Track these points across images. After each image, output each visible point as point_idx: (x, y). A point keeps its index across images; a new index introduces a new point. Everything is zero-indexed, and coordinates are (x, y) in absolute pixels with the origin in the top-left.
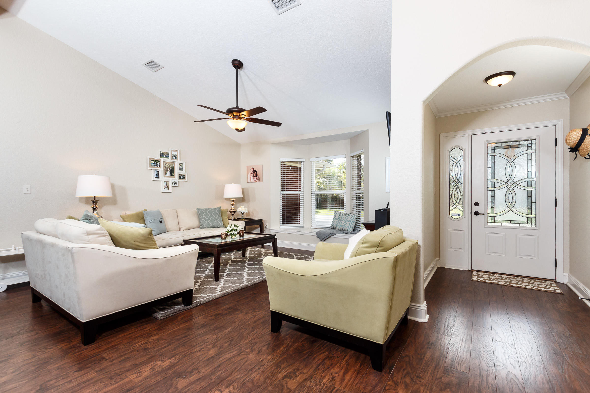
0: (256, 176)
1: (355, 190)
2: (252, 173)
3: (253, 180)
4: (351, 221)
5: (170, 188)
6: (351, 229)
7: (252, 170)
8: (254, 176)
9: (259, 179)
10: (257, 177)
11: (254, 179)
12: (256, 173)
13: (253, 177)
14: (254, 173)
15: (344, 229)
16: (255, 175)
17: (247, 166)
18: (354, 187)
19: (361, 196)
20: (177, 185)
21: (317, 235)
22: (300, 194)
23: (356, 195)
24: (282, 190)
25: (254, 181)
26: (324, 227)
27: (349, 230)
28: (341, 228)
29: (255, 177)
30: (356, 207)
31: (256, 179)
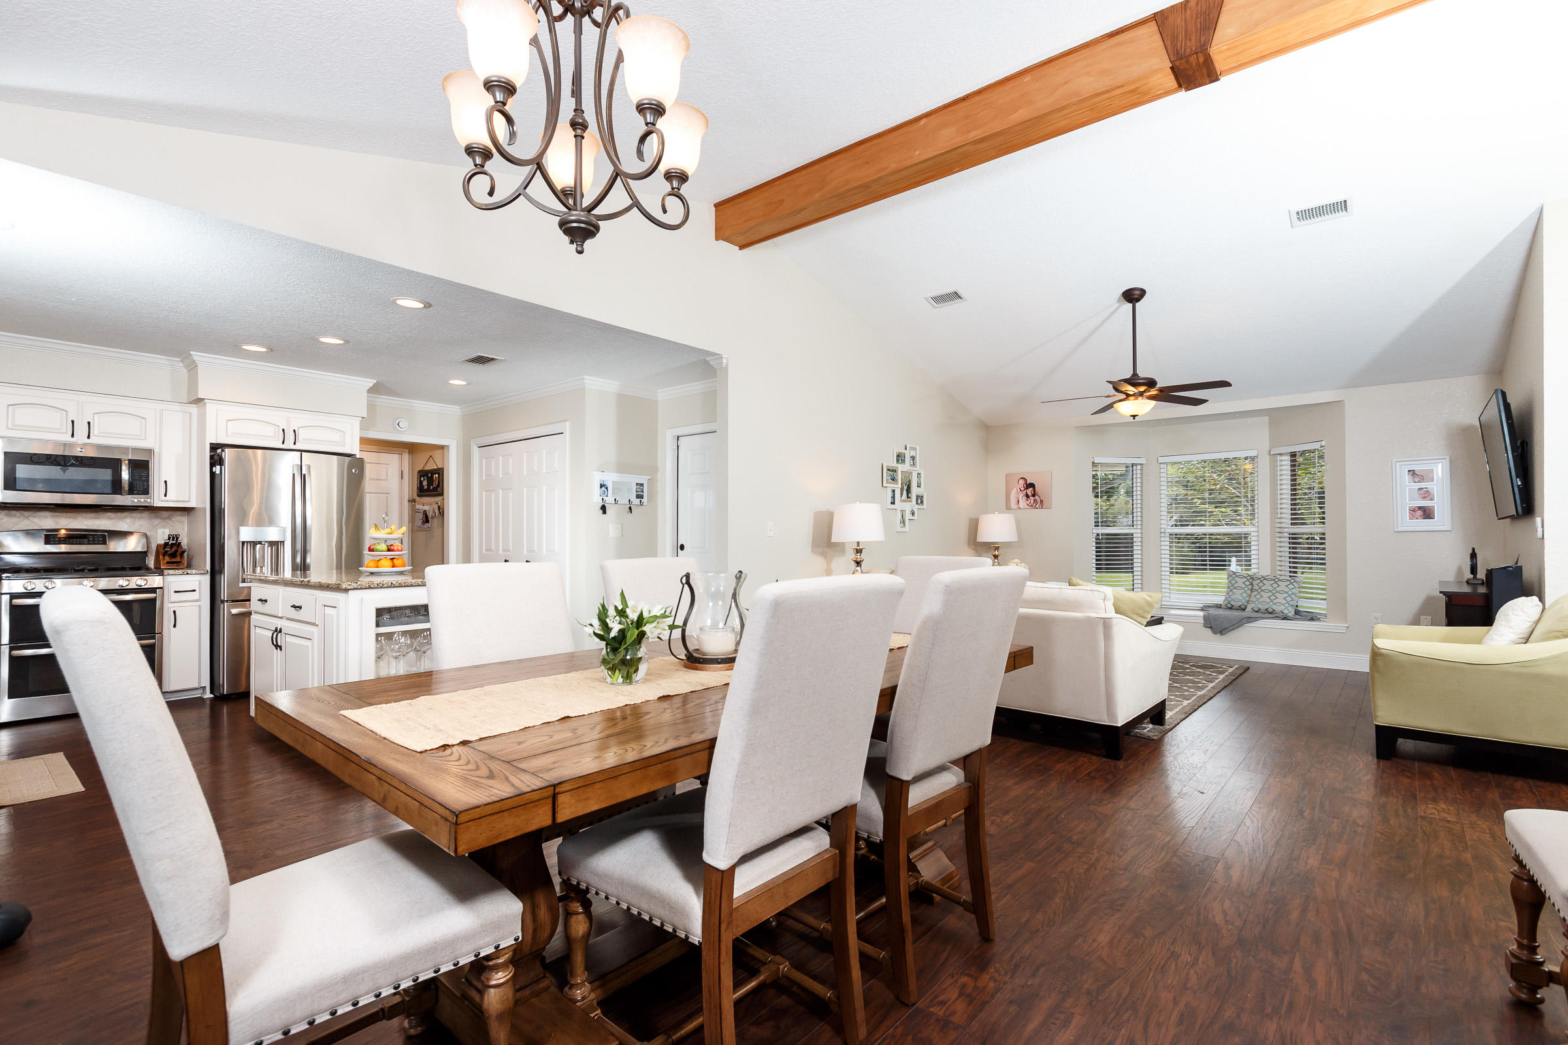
0: (1034, 495)
1: (1283, 525)
2: (1022, 489)
3: (1023, 503)
4: (1290, 593)
5: (907, 522)
6: (1290, 608)
7: (1022, 482)
8: (1027, 496)
9: (1041, 501)
10: (1036, 497)
11: (1028, 502)
12: (1034, 490)
13: (1024, 498)
14: (1027, 488)
15: (1270, 610)
16: (1030, 494)
17: (1006, 475)
18: (1283, 520)
19: (1318, 539)
20: (916, 517)
21: (1204, 620)
22: (1132, 534)
23: (1289, 538)
24: (1098, 526)
25: (1027, 507)
26: (1202, 605)
27: (1286, 611)
28: (1263, 607)
29: (1032, 498)
30: (1290, 562)
31: (1032, 502)
